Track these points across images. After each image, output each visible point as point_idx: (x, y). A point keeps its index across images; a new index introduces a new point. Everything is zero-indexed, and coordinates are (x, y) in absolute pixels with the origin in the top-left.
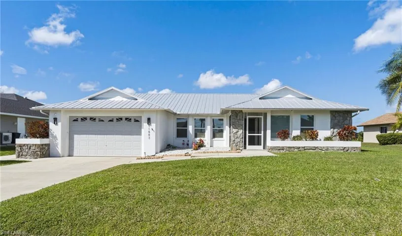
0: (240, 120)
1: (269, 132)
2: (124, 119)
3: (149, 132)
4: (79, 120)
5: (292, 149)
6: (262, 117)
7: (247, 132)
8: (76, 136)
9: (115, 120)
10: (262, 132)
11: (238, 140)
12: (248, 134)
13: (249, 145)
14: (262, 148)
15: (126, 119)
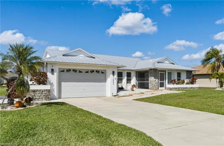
0: (157, 74)
1: (167, 80)
2: (95, 71)
3: (113, 80)
4: (65, 71)
5: (179, 89)
6: (164, 73)
7: (159, 80)
8: (63, 83)
9: (89, 72)
10: (165, 80)
11: (156, 85)
12: (159, 82)
13: (160, 87)
14: (164, 89)
15: (96, 71)
